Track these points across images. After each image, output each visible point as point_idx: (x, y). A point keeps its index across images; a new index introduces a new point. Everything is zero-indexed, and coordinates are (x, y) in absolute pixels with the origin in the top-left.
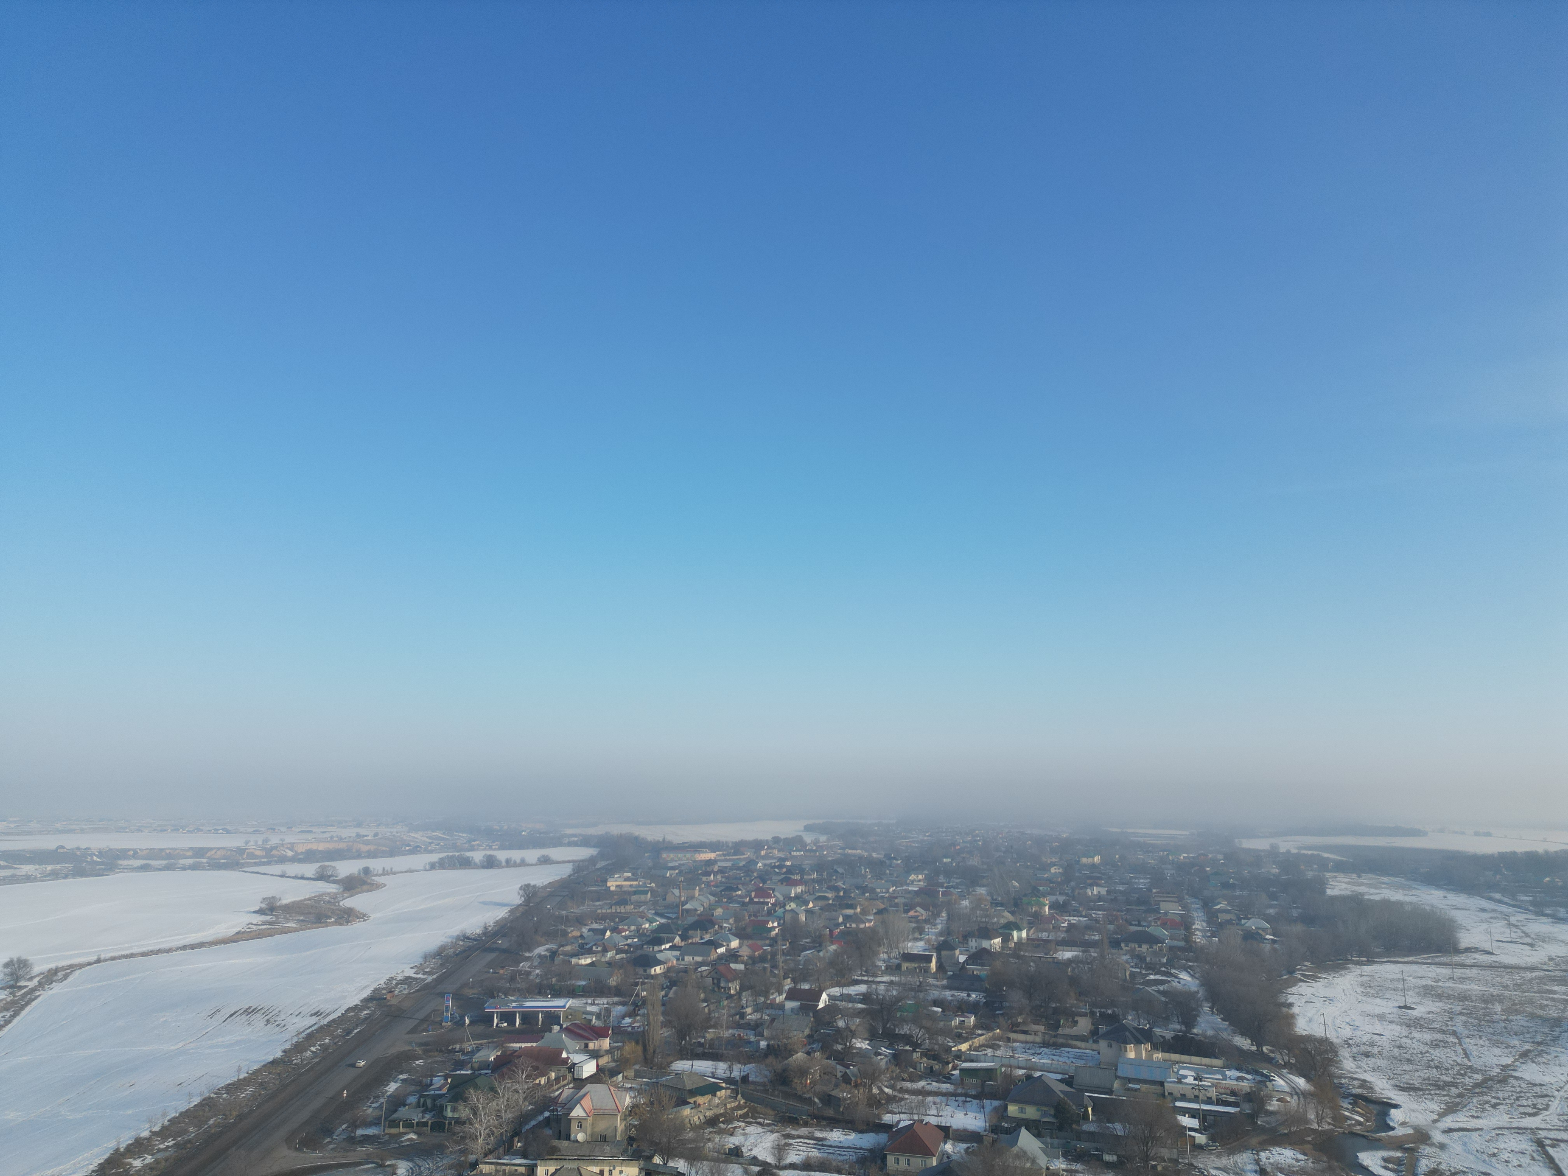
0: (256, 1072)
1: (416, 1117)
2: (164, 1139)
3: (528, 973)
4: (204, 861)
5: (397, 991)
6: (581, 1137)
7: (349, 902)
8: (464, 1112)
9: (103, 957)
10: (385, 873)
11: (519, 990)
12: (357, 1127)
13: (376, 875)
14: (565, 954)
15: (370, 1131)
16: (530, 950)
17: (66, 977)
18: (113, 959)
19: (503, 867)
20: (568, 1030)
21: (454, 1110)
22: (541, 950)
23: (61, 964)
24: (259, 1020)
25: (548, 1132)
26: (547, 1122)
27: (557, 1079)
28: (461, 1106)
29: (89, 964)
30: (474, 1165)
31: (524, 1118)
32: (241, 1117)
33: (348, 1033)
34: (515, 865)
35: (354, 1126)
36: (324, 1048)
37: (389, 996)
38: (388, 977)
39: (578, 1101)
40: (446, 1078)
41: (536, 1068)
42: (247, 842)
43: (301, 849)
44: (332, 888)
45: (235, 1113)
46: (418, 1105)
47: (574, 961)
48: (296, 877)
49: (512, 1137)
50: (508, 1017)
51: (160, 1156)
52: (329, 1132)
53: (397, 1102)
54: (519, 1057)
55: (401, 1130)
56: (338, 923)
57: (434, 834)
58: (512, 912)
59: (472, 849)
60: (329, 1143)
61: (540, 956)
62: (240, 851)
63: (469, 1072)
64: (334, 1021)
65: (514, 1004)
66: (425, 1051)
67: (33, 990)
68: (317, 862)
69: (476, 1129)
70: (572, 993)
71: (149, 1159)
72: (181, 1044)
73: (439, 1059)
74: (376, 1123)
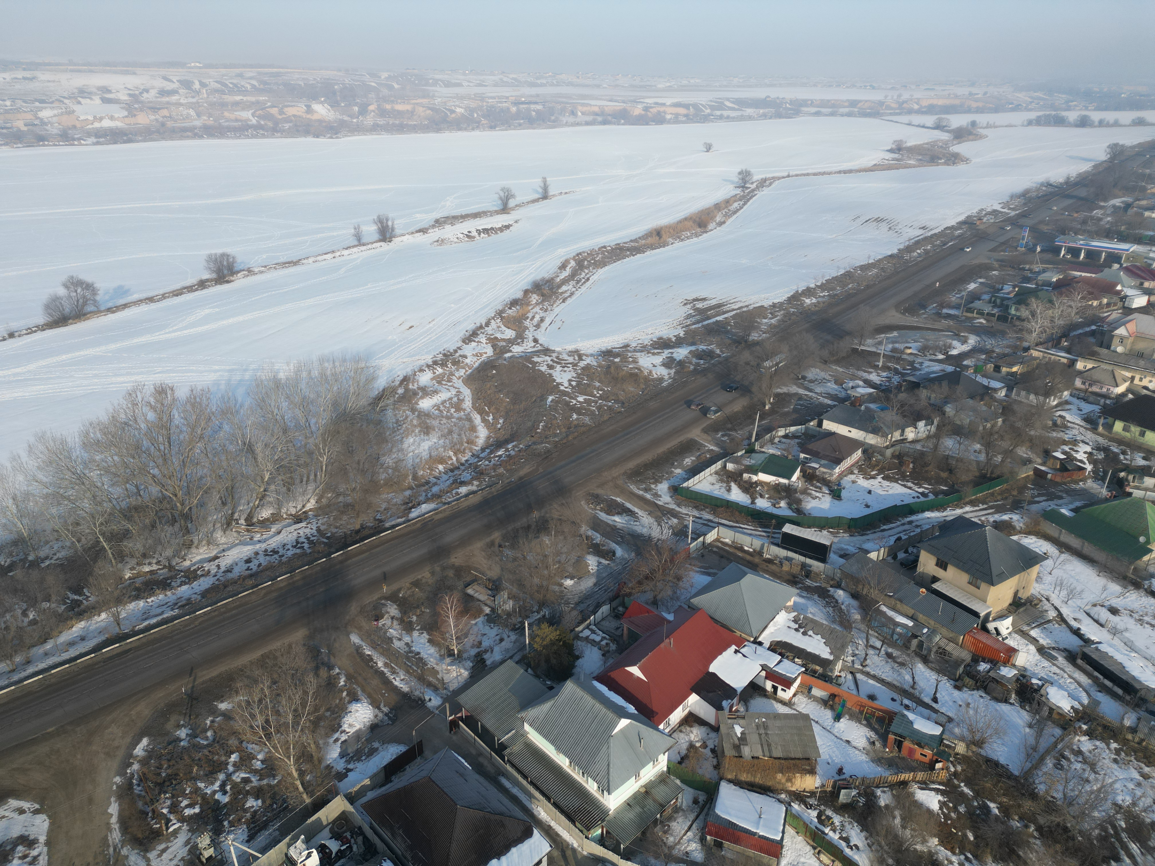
0: (880, 261)
1: (987, 309)
2: (823, 291)
3: (1100, 219)
4: (856, 110)
5: (985, 220)
6: (1120, 349)
7: (956, 148)
8: (1024, 313)
9: (791, 174)
10: (988, 126)
11: (1088, 232)
12: (943, 307)
13: (981, 128)
14: (1140, 207)
15: (952, 312)
16: (1105, 200)
17: (771, 184)
18: (797, 175)
19: (1095, 127)
20: (1127, 270)
21: (1017, 310)
22: (1117, 202)
23: (769, 176)
24: (884, 227)
25: (1092, 340)
26: (1093, 333)
27: (1108, 305)
28: (1023, 308)
29: (784, 177)
30: (1026, 349)
31: (1073, 326)
32: (868, 287)
33: (944, 245)
34: (1108, 125)
35: (942, 306)
36: (927, 252)
37: (978, 223)
38: (979, 208)
39: (1124, 324)
40: (1014, 287)
41: (1090, 293)
42: (886, 97)
43: (925, 103)
44: (945, 136)
45: (865, 284)
46: (990, 302)
47: (1147, 214)
48: (918, 126)
49: (1061, 337)
50: (1075, 252)
51: (820, 299)
52: (924, 307)
53: (974, 297)
54: (1078, 282)
55: (975, 315)
56: (946, 164)
57: (1036, 94)
58: (1095, 167)
59: (1068, 109)
60: (923, 313)
61: (1114, 206)
62: (881, 103)
63: (1034, 286)
64: (935, 234)
65: (1082, 242)
66: (1000, 266)
67: (753, 190)
68: (936, 114)
69: (1032, 326)
70: (1139, 240)
71: (814, 300)
72: (834, 236)
73: (1011, 273)
74: (957, 307)
